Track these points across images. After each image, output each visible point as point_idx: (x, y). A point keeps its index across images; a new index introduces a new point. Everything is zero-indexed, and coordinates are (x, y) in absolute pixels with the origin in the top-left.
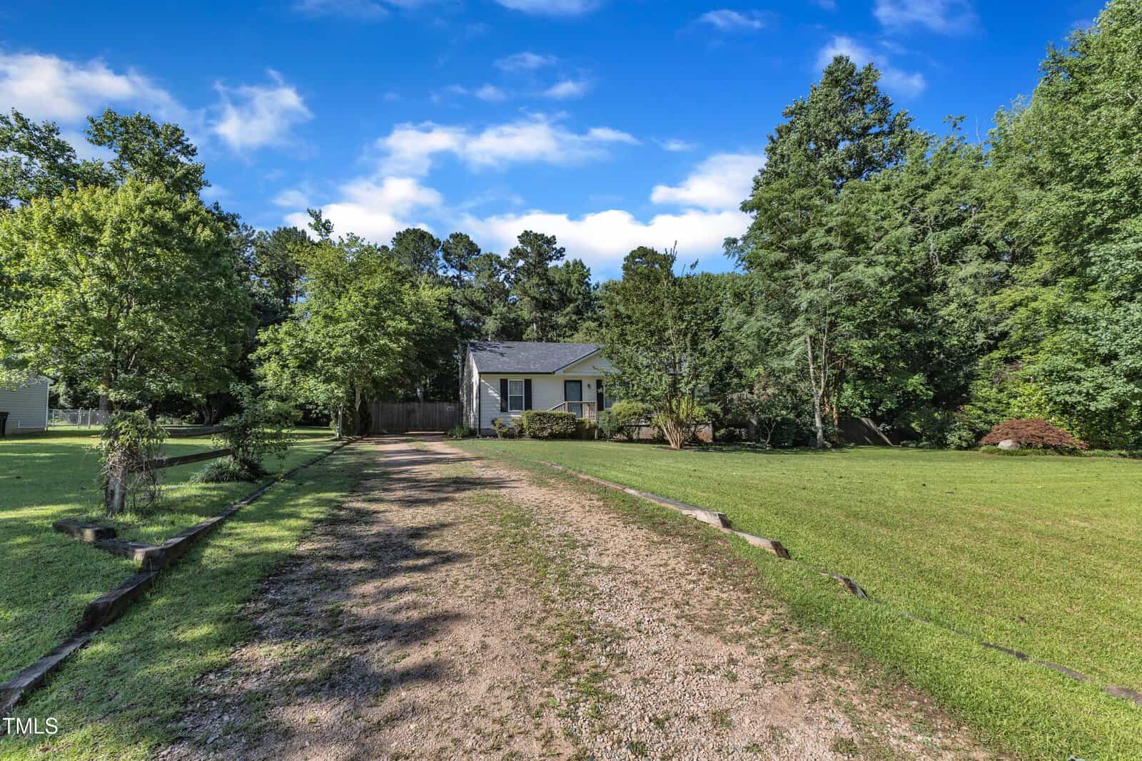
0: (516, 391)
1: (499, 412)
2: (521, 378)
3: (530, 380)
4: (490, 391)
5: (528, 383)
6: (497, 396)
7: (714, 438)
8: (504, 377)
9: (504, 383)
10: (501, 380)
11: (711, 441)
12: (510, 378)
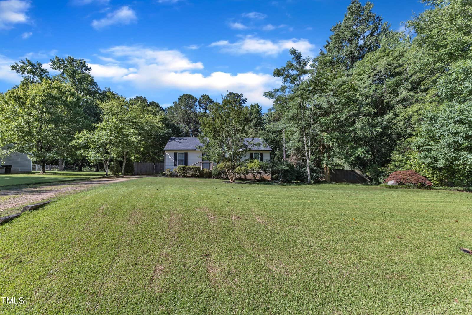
0: (181, 158)
1: (173, 166)
2: (183, 152)
3: (187, 153)
4: (170, 158)
5: (186, 154)
6: (173, 159)
7: (272, 178)
8: (176, 152)
9: (176, 154)
10: (175, 153)
11: (270, 179)
12: (178, 152)
